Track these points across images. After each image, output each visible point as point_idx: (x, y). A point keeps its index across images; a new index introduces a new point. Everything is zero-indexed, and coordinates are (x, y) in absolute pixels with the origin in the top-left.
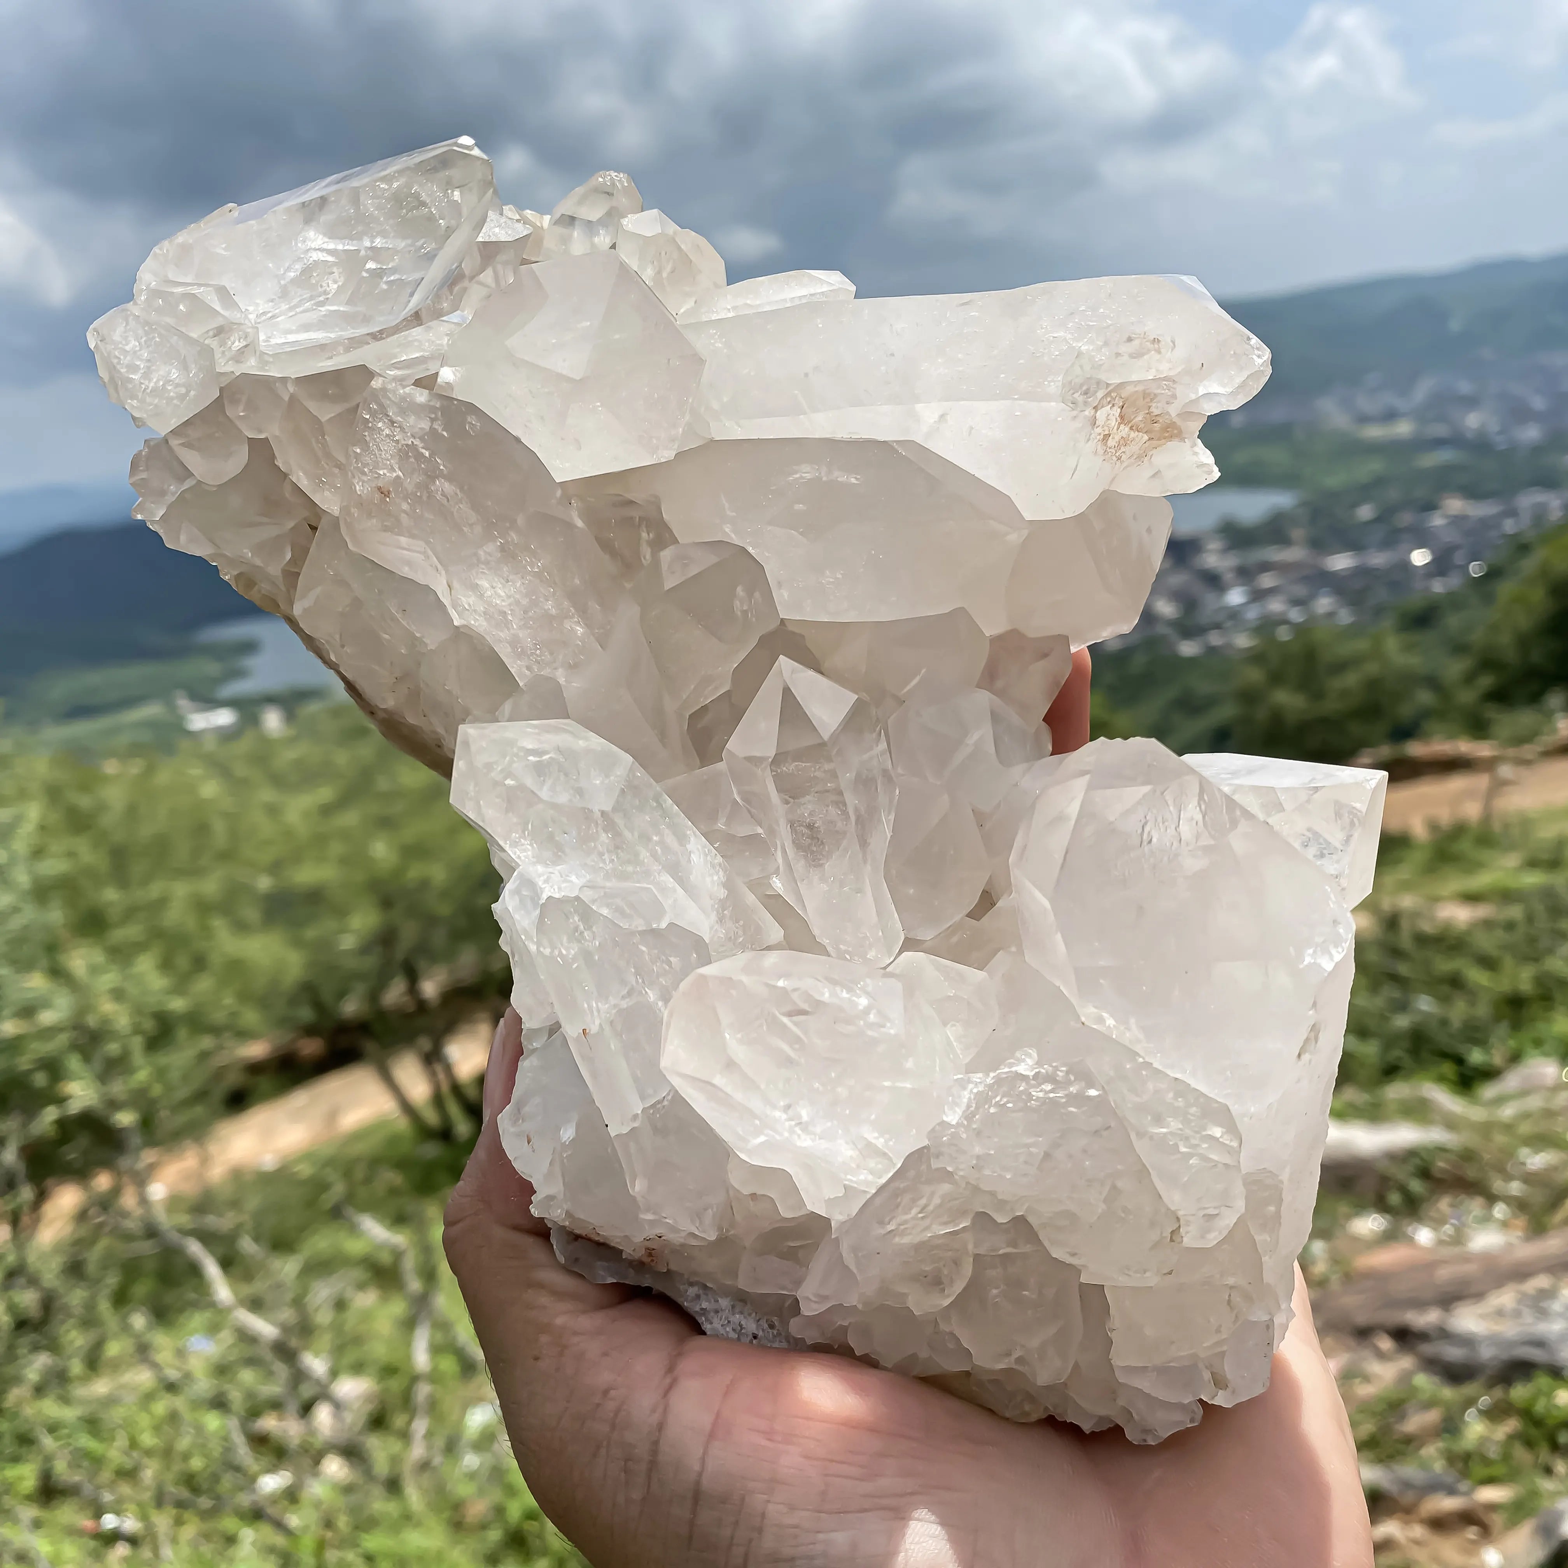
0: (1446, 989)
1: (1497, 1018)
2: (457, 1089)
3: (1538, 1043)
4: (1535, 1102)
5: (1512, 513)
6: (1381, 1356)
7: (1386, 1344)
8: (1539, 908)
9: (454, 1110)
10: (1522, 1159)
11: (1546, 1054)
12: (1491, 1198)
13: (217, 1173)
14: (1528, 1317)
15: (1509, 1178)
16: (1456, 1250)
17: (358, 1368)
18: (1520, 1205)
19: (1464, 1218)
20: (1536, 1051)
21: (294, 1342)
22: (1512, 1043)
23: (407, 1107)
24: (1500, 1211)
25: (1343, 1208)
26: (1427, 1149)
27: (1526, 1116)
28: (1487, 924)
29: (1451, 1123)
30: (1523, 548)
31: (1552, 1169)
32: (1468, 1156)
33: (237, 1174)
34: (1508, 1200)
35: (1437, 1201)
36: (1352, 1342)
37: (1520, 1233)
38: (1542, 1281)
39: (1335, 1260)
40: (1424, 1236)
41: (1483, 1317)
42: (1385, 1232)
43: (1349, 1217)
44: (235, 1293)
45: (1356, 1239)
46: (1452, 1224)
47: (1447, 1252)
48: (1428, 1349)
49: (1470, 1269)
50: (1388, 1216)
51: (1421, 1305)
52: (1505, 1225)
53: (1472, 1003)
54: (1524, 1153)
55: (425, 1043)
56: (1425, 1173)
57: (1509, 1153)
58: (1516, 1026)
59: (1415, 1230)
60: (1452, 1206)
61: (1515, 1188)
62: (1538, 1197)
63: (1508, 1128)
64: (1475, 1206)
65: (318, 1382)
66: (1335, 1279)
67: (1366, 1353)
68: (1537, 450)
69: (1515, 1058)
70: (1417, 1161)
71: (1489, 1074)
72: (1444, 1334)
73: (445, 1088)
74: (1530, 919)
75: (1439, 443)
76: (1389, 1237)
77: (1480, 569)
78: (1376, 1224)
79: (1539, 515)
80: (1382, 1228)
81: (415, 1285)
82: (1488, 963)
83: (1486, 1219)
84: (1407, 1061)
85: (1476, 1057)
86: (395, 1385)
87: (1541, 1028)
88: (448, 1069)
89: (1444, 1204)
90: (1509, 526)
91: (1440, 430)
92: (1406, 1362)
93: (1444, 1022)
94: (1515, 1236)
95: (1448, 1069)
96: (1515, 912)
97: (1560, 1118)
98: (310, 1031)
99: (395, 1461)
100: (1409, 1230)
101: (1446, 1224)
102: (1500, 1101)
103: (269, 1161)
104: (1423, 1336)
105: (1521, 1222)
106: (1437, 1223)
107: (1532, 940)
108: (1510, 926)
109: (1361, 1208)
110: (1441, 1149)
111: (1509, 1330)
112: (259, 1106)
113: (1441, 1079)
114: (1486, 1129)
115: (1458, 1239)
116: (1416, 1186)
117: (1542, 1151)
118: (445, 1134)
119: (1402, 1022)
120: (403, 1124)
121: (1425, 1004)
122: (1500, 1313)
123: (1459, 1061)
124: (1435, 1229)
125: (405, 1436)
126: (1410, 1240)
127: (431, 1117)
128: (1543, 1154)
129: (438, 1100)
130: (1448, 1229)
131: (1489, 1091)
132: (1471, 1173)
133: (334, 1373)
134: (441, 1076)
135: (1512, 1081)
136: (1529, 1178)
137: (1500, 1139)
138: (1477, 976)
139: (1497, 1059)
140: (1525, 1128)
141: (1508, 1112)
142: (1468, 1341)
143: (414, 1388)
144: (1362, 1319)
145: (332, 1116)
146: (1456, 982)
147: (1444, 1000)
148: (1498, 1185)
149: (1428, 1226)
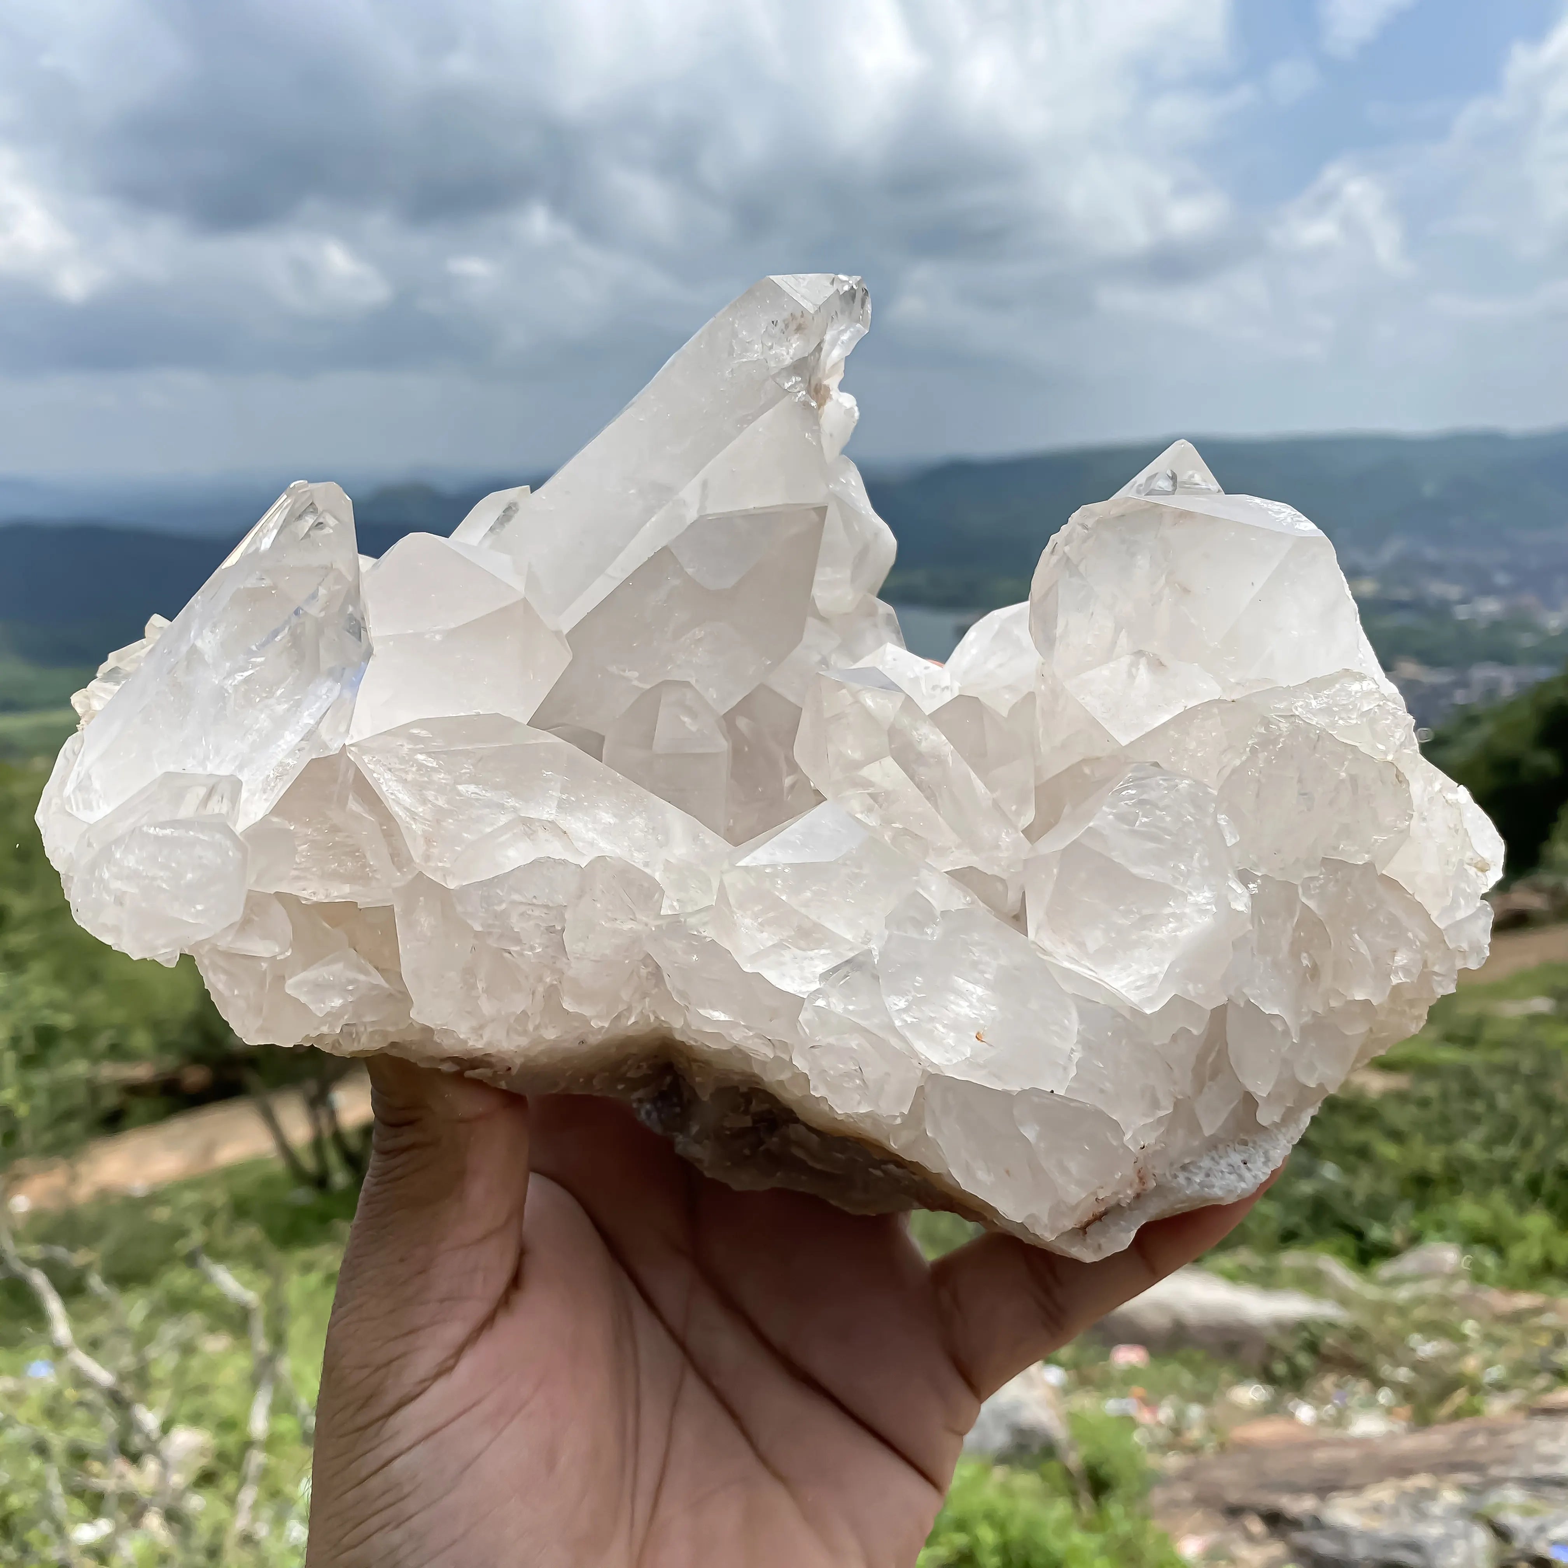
0: (1352, 1159)
1: (1403, 1196)
2: (338, 1136)
3: (1440, 1227)
4: (1431, 1287)
5: (1464, 684)
6: (1250, 1538)
7: (1257, 1527)
8: (1454, 1087)
9: (333, 1158)
10: (1412, 1345)
11: (1448, 1240)
12: (1378, 1383)
13: (83, 1192)
14: (1406, 1515)
15: (1397, 1364)
16: (1337, 1433)
17: (196, 1419)
18: (1407, 1393)
19: (1347, 1400)
20: (1438, 1236)
21: (128, 1391)
22: (1414, 1224)
23: (285, 1148)
24: (1384, 1396)
25: (1225, 1375)
26: (1316, 1323)
27: (1420, 1301)
28: (1401, 1097)
29: (1344, 1300)
30: (1471, 720)
31: (1442, 1358)
32: (1357, 1335)
33: (103, 1195)
34: (1395, 1386)
35: (1323, 1377)
36: (1221, 1520)
37: (1404, 1424)
38: (1423, 1481)
39: (1212, 1428)
40: (1305, 1413)
41: (1360, 1511)
42: (1265, 1403)
43: (1230, 1385)
44: (74, 1332)
45: (1236, 1408)
46: (1335, 1405)
47: (1326, 1433)
48: (1300, 1538)
49: (1351, 1454)
50: (1271, 1388)
51: (1297, 1490)
52: (1389, 1411)
53: (1379, 1176)
54: (1415, 1339)
55: (312, 1086)
56: (1312, 1347)
57: (1400, 1338)
58: (1421, 1206)
59: (1296, 1407)
60: (1338, 1386)
61: (1403, 1374)
62: (1425, 1388)
63: (1402, 1311)
64: (1361, 1387)
65: (148, 1437)
66: (1210, 1447)
67: (1235, 1535)
68: (1496, 625)
69: (1415, 1239)
70: (1305, 1335)
71: (1387, 1252)
72: (1317, 1524)
73: (327, 1134)
74: (1445, 1096)
75: (1400, 606)
76: (1270, 1410)
77: (1427, 735)
78: (1257, 1395)
79: (1491, 691)
80: (1263, 1399)
81: (262, 1345)
82: (1397, 1136)
83: (1370, 1404)
84: (1307, 1230)
85: (1377, 1233)
86: (231, 1441)
87: (1444, 1211)
88: (333, 1114)
89: (1329, 1382)
90: (1460, 697)
91: (1403, 594)
92: (1276, 1549)
93: (1348, 1195)
94: (1399, 1426)
95: (1349, 1242)
96: (1430, 1089)
97: (1456, 1308)
98: (197, 1058)
99: (219, 1530)
100: (1291, 1405)
101: (1327, 1404)
102: (1396, 1281)
103: (139, 1186)
104: (1296, 1524)
105: (1406, 1410)
106: (1320, 1401)
107: (1445, 1120)
108: (1424, 1103)
109: (1243, 1375)
110: (1331, 1325)
111: (1385, 1528)
112: (133, 1130)
113: (1340, 1252)
114: (1380, 1309)
115: (1340, 1420)
116: (1304, 1360)
117: (1434, 1340)
118: (321, 1182)
119: (1306, 1188)
120: (279, 1166)
121: (1330, 1171)
122: (1377, 1509)
123: (1359, 1235)
124: (1317, 1408)
125: (231, 1501)
126: (1291, 1416)
127: (309, 1163)
128: (1435, 1343)
129: (317, 1145)
130: (1329, 1409)
131: (1386, 1270)
132: (1359, 1352)
133: (166, 1427)
134: (324, 1121)
135: (1409, 1263)
136: (1418, 1366)
137: (1392, 1321)
138: (1388, 1150)
139: (1397, 1237)
140: (1420, 1313)
141: (1403, 1294)
142: (1341, 1534)
143: (247, 1455)
144: (1234, 1497)
145: (209, 1149)
146: (1363, 1153)
147: (1349, 1170)
148: (1386, 1369)
149: (1310, 1404)
